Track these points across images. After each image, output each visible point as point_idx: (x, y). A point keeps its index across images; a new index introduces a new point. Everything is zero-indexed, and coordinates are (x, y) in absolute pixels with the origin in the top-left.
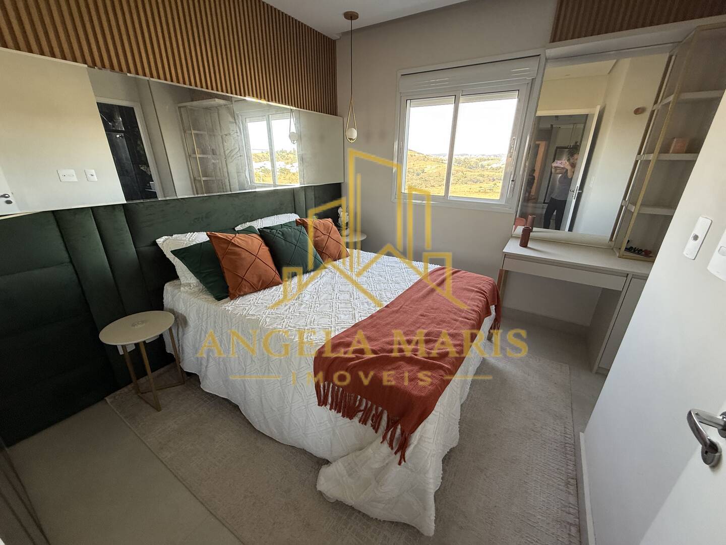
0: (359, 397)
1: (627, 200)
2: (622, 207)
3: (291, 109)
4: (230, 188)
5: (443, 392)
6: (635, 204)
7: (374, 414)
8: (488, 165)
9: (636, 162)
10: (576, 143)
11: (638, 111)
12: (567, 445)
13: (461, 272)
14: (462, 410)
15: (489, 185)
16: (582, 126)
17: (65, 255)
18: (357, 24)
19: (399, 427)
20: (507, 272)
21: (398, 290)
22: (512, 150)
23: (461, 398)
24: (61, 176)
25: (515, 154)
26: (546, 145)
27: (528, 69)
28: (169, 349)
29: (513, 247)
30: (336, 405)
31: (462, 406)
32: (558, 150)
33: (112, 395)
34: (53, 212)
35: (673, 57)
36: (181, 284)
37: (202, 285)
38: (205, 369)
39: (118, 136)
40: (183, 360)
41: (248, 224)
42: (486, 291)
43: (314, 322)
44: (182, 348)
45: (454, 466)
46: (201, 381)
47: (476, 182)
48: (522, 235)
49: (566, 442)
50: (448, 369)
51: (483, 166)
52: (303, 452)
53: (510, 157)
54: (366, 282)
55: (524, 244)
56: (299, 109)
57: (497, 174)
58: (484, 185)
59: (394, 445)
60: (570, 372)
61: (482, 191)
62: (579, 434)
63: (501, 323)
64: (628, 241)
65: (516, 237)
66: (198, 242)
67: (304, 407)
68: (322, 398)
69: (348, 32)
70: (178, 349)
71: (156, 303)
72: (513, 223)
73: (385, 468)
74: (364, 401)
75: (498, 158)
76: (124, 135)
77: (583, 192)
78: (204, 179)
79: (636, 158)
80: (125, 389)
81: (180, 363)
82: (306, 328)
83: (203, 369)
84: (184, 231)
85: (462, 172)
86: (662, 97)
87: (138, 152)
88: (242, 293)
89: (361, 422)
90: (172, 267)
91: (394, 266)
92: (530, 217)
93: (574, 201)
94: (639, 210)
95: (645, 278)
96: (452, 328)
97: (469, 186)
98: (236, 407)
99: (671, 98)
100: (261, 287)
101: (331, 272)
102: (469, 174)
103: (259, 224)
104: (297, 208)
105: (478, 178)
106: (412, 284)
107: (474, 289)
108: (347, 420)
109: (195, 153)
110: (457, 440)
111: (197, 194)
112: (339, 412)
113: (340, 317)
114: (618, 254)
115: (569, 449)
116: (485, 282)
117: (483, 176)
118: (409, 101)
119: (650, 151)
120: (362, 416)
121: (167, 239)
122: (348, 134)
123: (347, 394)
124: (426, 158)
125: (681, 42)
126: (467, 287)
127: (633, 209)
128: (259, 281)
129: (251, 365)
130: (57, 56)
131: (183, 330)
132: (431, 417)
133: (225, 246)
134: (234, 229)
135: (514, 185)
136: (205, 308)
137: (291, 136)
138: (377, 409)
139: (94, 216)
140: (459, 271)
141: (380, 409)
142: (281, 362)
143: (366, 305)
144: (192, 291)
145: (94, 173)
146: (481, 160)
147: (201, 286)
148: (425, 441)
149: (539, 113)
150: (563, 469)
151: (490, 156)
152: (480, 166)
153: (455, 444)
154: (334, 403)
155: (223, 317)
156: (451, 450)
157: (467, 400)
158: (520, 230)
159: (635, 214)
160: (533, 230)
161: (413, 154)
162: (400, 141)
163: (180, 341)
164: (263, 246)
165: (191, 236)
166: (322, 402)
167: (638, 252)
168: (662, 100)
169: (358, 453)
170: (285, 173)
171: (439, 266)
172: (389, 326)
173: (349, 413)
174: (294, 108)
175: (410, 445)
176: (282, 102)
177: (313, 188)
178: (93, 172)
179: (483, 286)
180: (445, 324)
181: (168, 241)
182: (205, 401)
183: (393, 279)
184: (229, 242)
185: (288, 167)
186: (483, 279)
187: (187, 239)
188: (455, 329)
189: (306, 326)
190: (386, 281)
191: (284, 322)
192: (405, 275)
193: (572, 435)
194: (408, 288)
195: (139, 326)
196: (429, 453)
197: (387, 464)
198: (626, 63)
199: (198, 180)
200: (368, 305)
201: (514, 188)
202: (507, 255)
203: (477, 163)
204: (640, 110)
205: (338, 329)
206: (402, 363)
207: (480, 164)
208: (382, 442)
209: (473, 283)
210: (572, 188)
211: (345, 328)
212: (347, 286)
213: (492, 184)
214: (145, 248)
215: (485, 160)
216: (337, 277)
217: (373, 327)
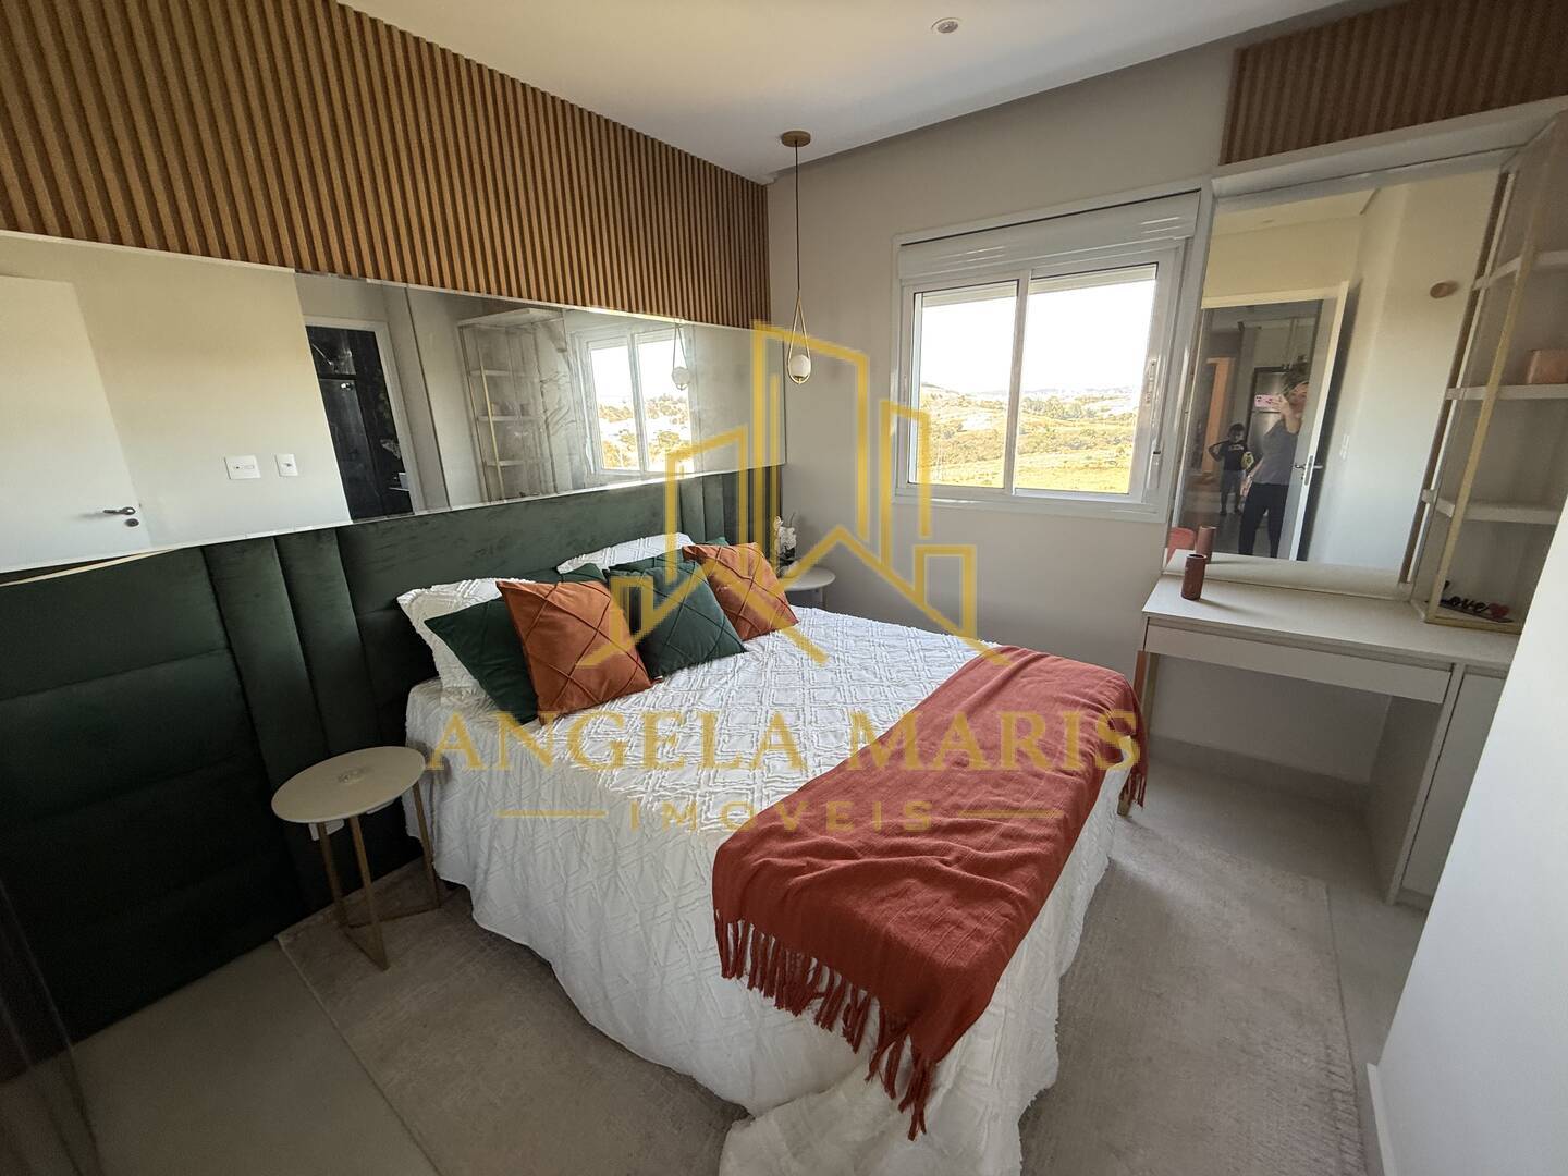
0: (815, 961)
1: (1432, 488)
2: (1422, 505)
3: (677, 324)
4: (555, 487)
5: (1011, 954)
6: (1454, 499)
7: (848, 1005)
8: (1103, 411)
9: (1447, 404)
10: (1301, 358)
11: (1441, 291)
12: (1335, 1094)
13: (1048, 658)
14: (1062, 991)
15: (1108, 452)
16: (1311, 322)
17: (218, 631)
18: (806, 154)
19: (908, 1043)
20: (1155, 657)
21: (904, 703)
22: (1150, 387)
23: (1059, 965)
24: (231, 469)
25: (1158, 394)
26: (1230, 365)
27: (1176, 220)
28: (413, 830)
29: (1166, 601)
30: (763, 979)
31: (1062, 979)
32: (1260, 375)
33: (290, 930)
34: (202, 548)
35: (1511, 178)
36: (441, 690)
37: (484, 692)
38: (482, 876)
39: (344, 386)
40: (439, 854)
41: (584, 559)
42: (1108, 704)
43: (715, 777)
44: (439, 829)
45: (1050, 1139)
46: (474, 903)
47: (1077, 448)
48: (1187, 572)
49: (1334, 1086)
50: (1022, 899)
51: (1091, 414)
52: (690, 1083)
53: (1148, 402)
54: (833, 683)
55: (1192, 593)
56: (692, 323)
57: (1124, 429)
58: (1096, 454)
59: (896, 1087)
60: (1329, 900)
61: (1091, 465)
62: (1366, 1069)
63: (1149, 775)
64: (1447, 584)
65: (1173, 577)
66: (482, 601)
67: (691, 978)
68: (731, 959)
69: (791, 168)
70: (429, 830)
71: (391, 730)
72: (1164, 542)
73: (876, 1143)
74: (826, 972)
75: (1124, 395)
76: (355, 383)
77: (1324, 467)
78: (502, 463)
79: (1446, 396)
80: (319, 917)
81: (432, 861)
82: (699, 792)
83: (480, 878)
84: (453, 578)
85: (1046, 427)
86: (1495, 261)
87: (380, 415)
88: (565, 710)
89: (820, 1024)
90: (427, 652)
91: (894, 646)
92: (1203, 530)
93: (1305, 490)
94: (1466, 513)
95: (1501, 674)
96: (1028, 795)
97: (1063, 455)
98: (546, 966)
99: (1515, 265)
100: (605, 695)
101: (757, 659)
102: (1061, 430)
103: (604, 559)
104: (687, 521)
105: (1082, 438)
106: (935, 687)
107: (1077, 698)
108: (787, 1015)
109: (487, 415)
110: (1055, 1071)
111: (490, 501)
112: (768, 994)
113: (774, 767)
114: (1423, 616)
115: (1341, 1106)
116: (1106, 679)
117: (1092, 434)
118: (918, 296)
119: (1478, 380)
120: (822, 1009)
121: (418, 595)
122: (793, 368)
123: (788, 953)
124: (963, 401)
125: (1525, 144)
126: (1061, 695)
127: (1450, 510)
128: (601, 684)
129: (577, 874)
130: (231, 256)
131: (442, 788)
132: (984, 1020)
133: (532, 609)
134: (555, 569)
135: (1161, 461)
136: (489, 742)
137: (677, 375)
138: (855, 993)
139: (278, 553)
140: (1042, 657)
141: (863, 993)
142: (642, 870)
143: (831, 737)
144: (464, 705)
145: (293, 462)
146: (1086, 400)
147: (483, 695)
148: (972, 1082)
149: (1208, 303)
150: (1331, 1161)
151: (1106, 391)
152: (1084, 413)
153: (1048, 1080)
154: (758, 975)
155: (524, 761)
156: (1042, 1096)
157: (1074, 964)
158: (1180, 558)
159: (1457, 524)
160: (1213, 559)
161: (936, 392)
162: (902, 377)
163: (435, 813)
164: (613, 607)
165: (468, 588)
166: (731, 968)
167: (1475, 610)
168: (1493, 268)
169: (814, 1099)
170: (668, 442)
171: (996, 645)
172: (884, 790)
173: (792, 997)
174: (683, 322)
175: (935, 1089)
176: (658, 311)
177: (720, 478)
178: (291, 459)
179: (1101, 693)
180: (1011, 786)
181: (420, 600)
182: (483, 950)
183: (894, 676)
184: (540, 602)
185: (676, 429)
186: (1099, 675)
187: (459, 595)
188: (1036, 798)
189: (698, 787)
190: (876, 681)
191: (650, 777)
192: (920, 667)
193: (1349, 1067)
194: (926, 696)
195: (355, 781)
196: (981, 1110)
197: (883, 1133)
198: (1398, 196)
199: (491, 466)
200: (836, 737)
201: (1160, 472)
202: (1151, 620)
203: (1076, 407)
204: (1445, 288)
205: (768, 796)
206: (913, 881)
207: (1086, 407)
208: (868, 1079)
209: (1075, 686)
210: (1297, 460)
211: (783, 793)
212: (789, 692)
213: (1113, 450)
214: (376, 615)
215: (1095, 400)
216: (768, 671)
217: (847, 791)
